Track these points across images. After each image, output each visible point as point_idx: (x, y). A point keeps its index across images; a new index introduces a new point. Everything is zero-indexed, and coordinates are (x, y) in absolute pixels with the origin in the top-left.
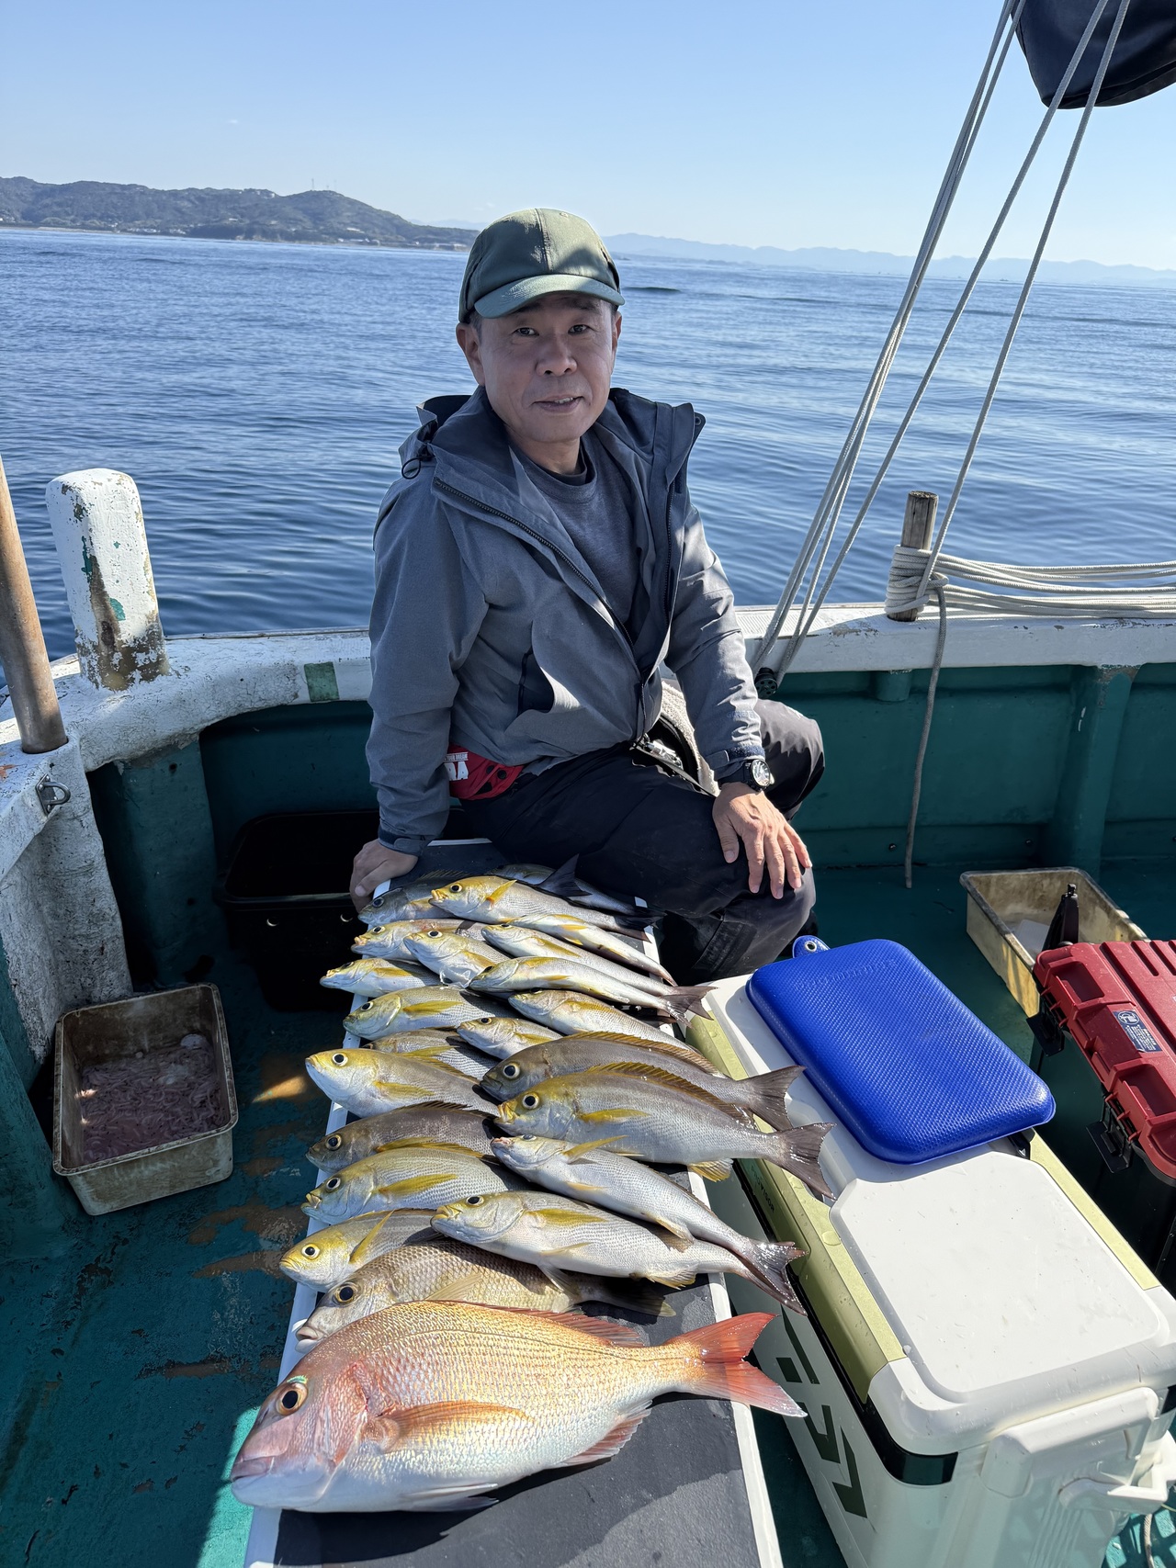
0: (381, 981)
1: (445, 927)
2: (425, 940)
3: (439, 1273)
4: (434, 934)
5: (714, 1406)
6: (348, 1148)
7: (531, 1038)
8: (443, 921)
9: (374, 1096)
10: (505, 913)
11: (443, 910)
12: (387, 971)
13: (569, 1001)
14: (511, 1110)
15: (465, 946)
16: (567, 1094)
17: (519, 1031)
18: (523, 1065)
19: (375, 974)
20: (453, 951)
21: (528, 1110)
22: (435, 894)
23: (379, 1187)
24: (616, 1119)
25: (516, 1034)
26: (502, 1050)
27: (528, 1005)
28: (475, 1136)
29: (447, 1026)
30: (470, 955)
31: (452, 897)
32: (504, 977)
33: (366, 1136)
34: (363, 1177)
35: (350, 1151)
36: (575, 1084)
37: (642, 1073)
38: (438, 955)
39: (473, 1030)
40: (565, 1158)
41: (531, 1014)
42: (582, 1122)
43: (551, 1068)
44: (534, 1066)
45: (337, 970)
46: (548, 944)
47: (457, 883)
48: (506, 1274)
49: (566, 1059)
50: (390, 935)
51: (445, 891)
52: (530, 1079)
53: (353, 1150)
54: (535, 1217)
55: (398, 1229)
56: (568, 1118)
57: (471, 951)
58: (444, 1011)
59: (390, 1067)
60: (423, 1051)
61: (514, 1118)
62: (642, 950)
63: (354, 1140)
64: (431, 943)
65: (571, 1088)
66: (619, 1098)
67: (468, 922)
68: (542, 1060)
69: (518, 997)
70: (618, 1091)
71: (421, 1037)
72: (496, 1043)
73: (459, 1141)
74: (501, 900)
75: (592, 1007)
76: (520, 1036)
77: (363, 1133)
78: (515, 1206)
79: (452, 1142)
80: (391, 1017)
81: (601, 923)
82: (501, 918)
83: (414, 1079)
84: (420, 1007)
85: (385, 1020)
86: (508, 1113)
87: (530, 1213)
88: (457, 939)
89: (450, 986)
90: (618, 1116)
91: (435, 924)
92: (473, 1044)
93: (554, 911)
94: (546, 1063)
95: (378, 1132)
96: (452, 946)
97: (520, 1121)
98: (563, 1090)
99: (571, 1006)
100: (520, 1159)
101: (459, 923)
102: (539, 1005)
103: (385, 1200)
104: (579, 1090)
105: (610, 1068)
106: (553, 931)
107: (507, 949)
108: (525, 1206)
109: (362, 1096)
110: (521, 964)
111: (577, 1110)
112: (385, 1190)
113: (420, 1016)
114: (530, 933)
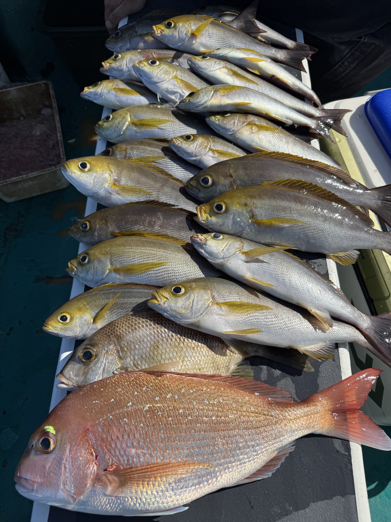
0: (118, 98)
1: (162, 56)
2: (146, 67)
3: (152, 343)
4: (153, 63)
5: (337, 445)
6: (94, 231)
7: (221, 153)
8: (161, 52)
9: (110, 193)
10: (205, 46)
11: (161, 42)
12: (122, 90)
13: (249, 124)
14: (205, 212)
15: (175, 73)
16: (246, 205)
17: (212, 147)
18: (215, 177)
19: (113, 92)
20: (166, 77)
21: (218, 214)
22: (155, 29)
23: (114, 267)
24: (281, 224)
25: (210, 149)
26: (200, 162)
27: (219, 126)
28: (180, 229)
29: (162, 138)
30: (179, 81)
31: (167, 32)
32: (203, 102)
33: (106, 224)
34: (103, 258)
35: (96, 234)
36: (252, 197)
37: (303, 188)
38: (155, 80)
39: (180, 145)
40: (243, 257)
41: (222, 132)
42: (256, 226)
43: (234, 181)
44: (222, 179)
45: (90, 87)
46: (235, 74)
47: (171, 20)
48: (199, 342)
49: (247, 174)
50: (125, 61)
51: (162, 27)
52: (220, 188)
53: (98, 233)
54: (221, 307)
55: (126, 300)
56: (246, 222)
57: (180, 78)
58: (160, 126)
59: (121, 172)
60: (145, 158)
61: (207, 218)
62: (300, 78)
63: (98, 226)
64: (151, 70)
65: (249, 199)
66: (284, 209)
67: (179, 52)
68: (229, 174)
69: (213, 118)
70: (284, 204)
71: (144, 147)
72: (196, 156)
73: (169, 232)
74: (202, 35)
75: (267, 129)
76: (213, 151)
77: (104, 221)
78: (207, 298)
79: (164, 233)
80: (124, 128)
81: (272, 55)
82: (202, 50)
83: (138, 182)
84: (143, 122)
85: (120, 130)
86: (203, 214)
87: (217, 304)
88: (170, 67)
89: (165, 106)
90: (283, 222)
91: (155, 54)
92: (180, 155)
93: (239, 45)
94: (231, 176)
95: (114, 222)
96: (166, 72)
97: (211, 221)
98: (243, 201)
99: (252, 128)
100: (211, 254)
101: (172, 53)
102: (228, 126)
103: (118, 276)
104: (255, 202)
105: (278, 183)
106: (238, 62)
107: (205, 76)
108: (213, 298)
109: (102, 192)
110: (216, 91)
111: (253, 216)
112: (117, 270)
113: (143, 129)
114: (223, 64)
